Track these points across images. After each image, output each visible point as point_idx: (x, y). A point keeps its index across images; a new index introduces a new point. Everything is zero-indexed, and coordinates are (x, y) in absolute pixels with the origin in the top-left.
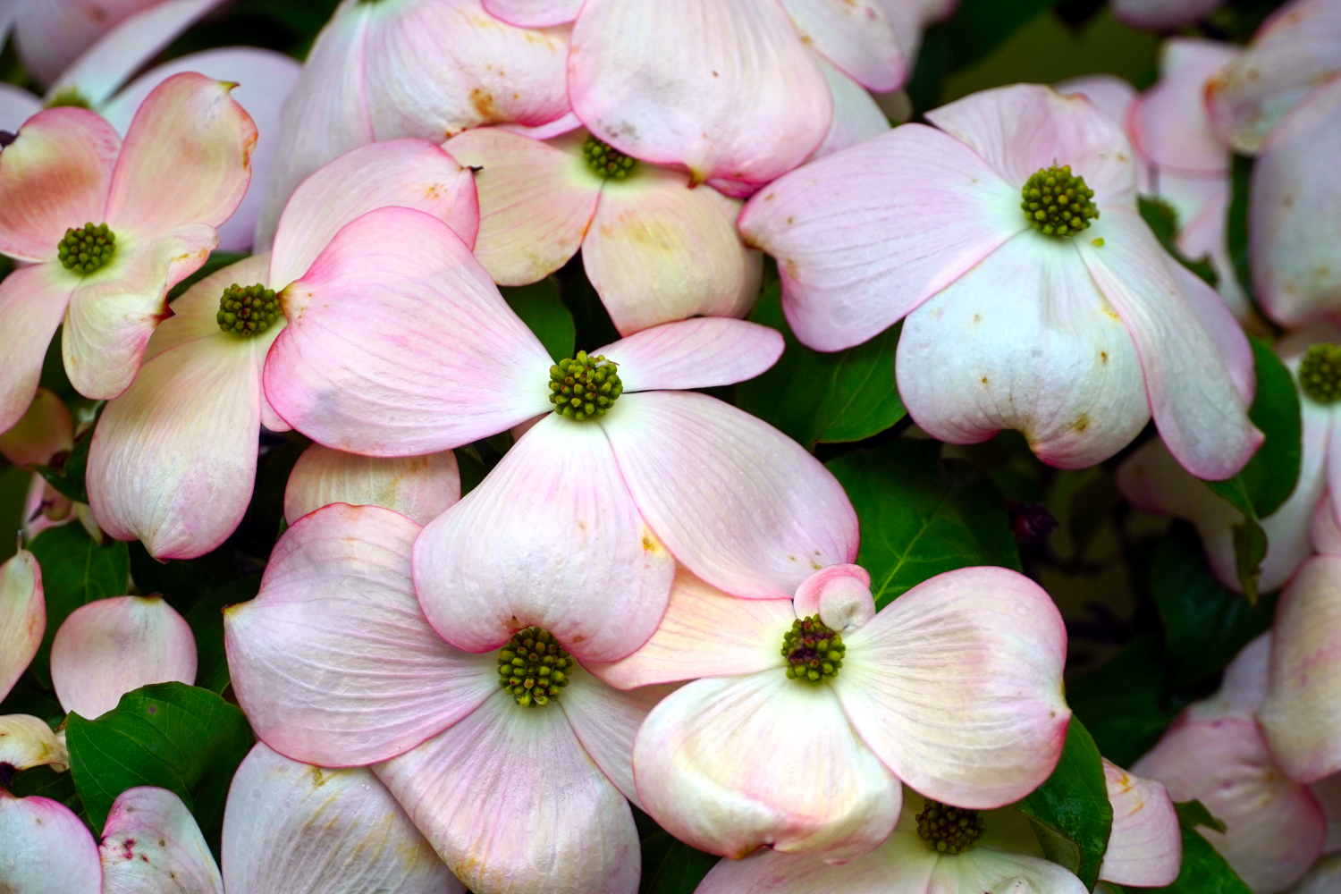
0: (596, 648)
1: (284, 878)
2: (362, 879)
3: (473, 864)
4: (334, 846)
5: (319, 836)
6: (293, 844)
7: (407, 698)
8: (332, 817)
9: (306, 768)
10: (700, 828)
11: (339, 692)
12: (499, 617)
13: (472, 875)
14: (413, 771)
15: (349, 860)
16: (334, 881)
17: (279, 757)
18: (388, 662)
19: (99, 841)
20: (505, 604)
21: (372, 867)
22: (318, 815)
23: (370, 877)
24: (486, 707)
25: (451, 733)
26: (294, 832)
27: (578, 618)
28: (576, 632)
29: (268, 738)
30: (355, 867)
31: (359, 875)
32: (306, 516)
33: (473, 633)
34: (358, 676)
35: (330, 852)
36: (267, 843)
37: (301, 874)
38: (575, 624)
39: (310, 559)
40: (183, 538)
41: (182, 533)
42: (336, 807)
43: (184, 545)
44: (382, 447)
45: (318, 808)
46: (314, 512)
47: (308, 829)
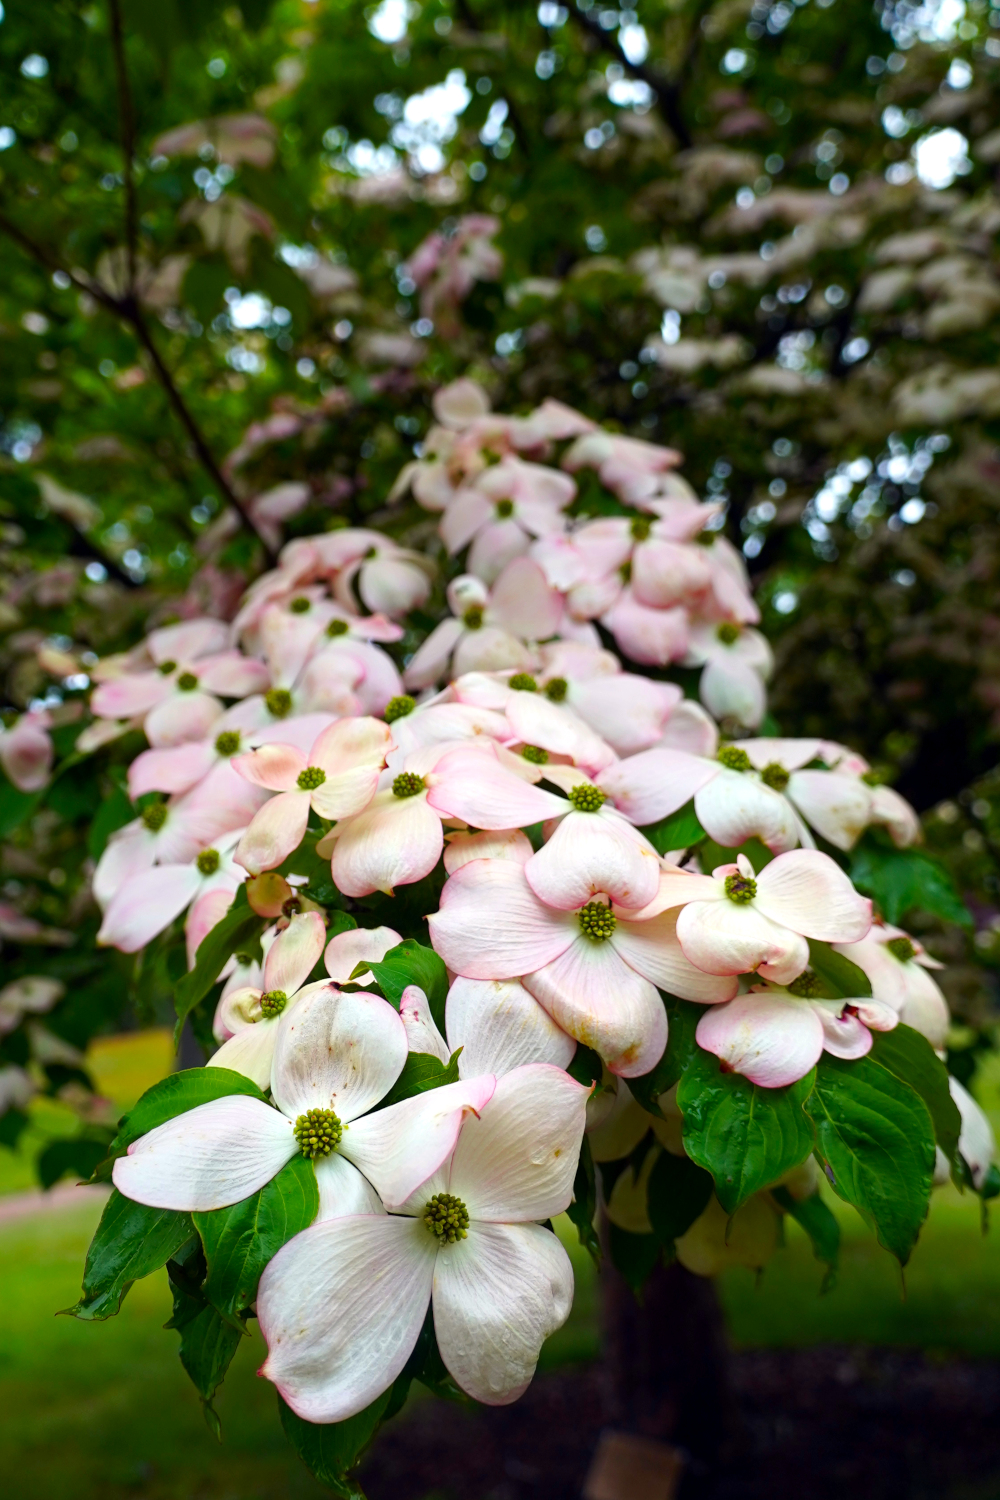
0: (635, 899)
1: (485, 1047)
2: (527, 1043)
3: (591, 1019)
4: (510, 1024)
5: (502, 1019)
6: (488, 1025)
7: (535, 942)
8: (509, 1006)
9: (491, 982)
10: (731, 956)
11: (503, 939)
12: (586, 884)
13: (592, 1024)
14: (545, 978)
15: (519, 1032)
16: (510, 1047)
17: (472, 981)
18: (524, 924)
19: (400, 1012)
20: (589, 877)
21: (532, 1034)
22: (501, 1006)
23: (530, 1041)
24: (573, 947)
25: (560, 960)
26: (489, 1018)
27: (626, 880)
28: (625, 889)
29: (464, 973)
30: (523, 1036)
31: (525, 1041)
32: (460, 869)
33: (572, 896)
34: (511, 931)
35: (508, 1029)
36: (475, 1026)
37: (493, 1045)
38: (625, 884)
39: (466, 887)
40: (409, 872)
41: (409, 869)
42: (510, 1000)
43: (410, 875)
44: (498, 825)
45: (500, 1002)
46: (464, 866)
47: (497, 1015)
